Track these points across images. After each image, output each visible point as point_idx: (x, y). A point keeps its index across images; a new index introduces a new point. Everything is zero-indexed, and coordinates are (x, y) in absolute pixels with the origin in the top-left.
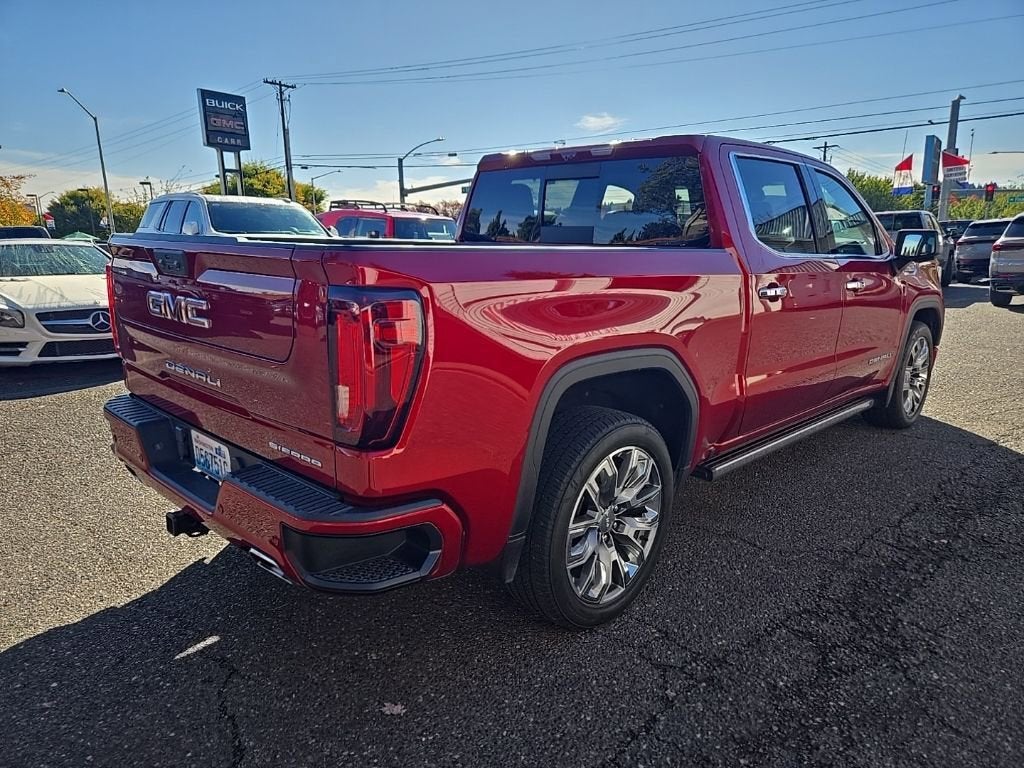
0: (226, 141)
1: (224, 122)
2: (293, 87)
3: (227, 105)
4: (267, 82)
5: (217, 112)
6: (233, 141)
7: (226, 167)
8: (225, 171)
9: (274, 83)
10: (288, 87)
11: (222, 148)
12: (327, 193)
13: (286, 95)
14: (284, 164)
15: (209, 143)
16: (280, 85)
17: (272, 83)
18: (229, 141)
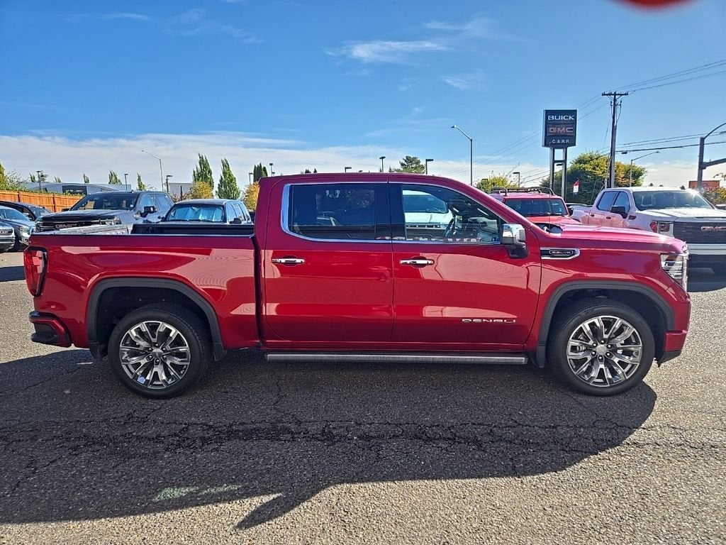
0: (559, 142)
1: (559, 129)
2: (625, 94)
3: (563, 118)
4: (605, 95)
5: (555, 124)
6: (563, 141)
7: (555, 159)
8: (554, 162)
9: (610, 94)
10: (621, 95)
11: (554, 147)
12: (646, 170)
13: (618, 102)
14: (610, 152)
15: (546, 145)
16: (615, 94)
17: (607, 95)
18: (561, 141)
